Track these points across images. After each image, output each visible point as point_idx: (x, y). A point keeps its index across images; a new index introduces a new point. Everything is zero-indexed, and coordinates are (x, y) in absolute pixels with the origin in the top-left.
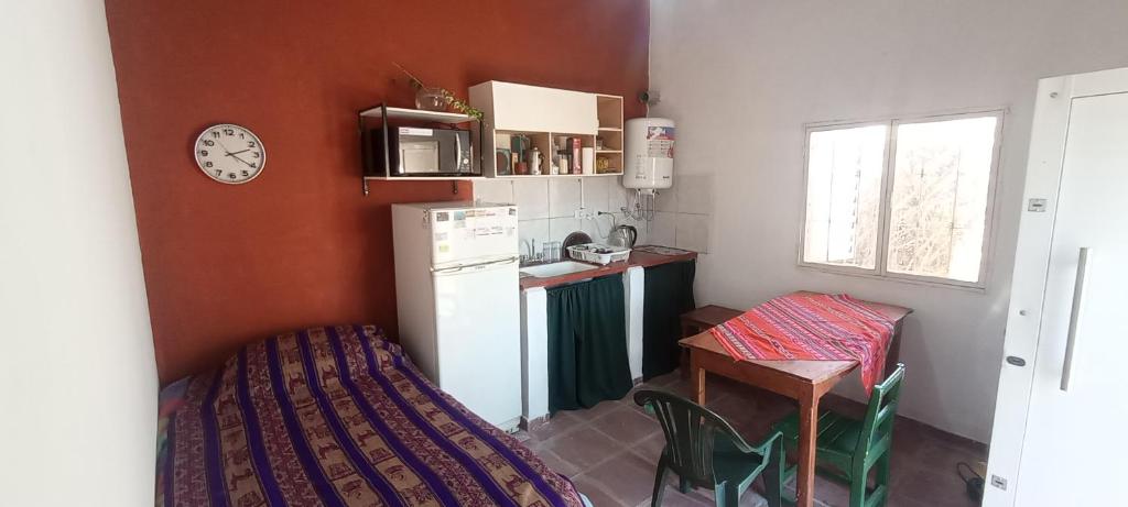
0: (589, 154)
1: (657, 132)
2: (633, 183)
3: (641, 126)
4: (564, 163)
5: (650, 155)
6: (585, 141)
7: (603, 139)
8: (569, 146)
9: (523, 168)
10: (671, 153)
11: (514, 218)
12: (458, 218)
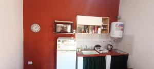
0: (100, 30)
1: (118, 25)
3: (114, 24)
4: (94, 31)
5: (116, 30)
6: (98, 27)
7: (104, 26)
8: (95, 28)
10: (122, 30)
11: (76, 43)
12: (63, 41)
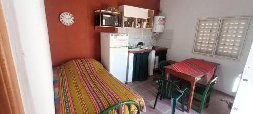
0: (145, 24)
1: (161, 19)
2: (154, 31)
3: (157, 18)
4: (139, 25)
5: (159, 24)
6: (144, 20)
7: (148, 20)
8: (141, 21)
9: (130, 26)
10: (164, 24)
11: (128, 37)
12: (115, 36)
